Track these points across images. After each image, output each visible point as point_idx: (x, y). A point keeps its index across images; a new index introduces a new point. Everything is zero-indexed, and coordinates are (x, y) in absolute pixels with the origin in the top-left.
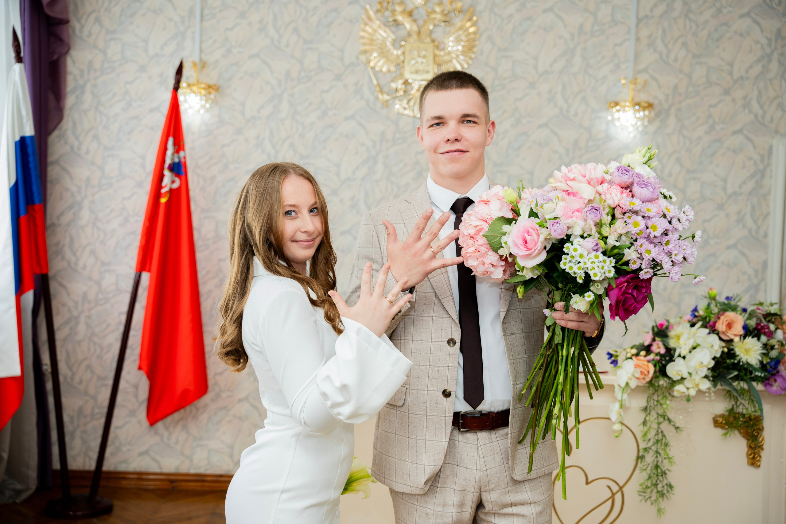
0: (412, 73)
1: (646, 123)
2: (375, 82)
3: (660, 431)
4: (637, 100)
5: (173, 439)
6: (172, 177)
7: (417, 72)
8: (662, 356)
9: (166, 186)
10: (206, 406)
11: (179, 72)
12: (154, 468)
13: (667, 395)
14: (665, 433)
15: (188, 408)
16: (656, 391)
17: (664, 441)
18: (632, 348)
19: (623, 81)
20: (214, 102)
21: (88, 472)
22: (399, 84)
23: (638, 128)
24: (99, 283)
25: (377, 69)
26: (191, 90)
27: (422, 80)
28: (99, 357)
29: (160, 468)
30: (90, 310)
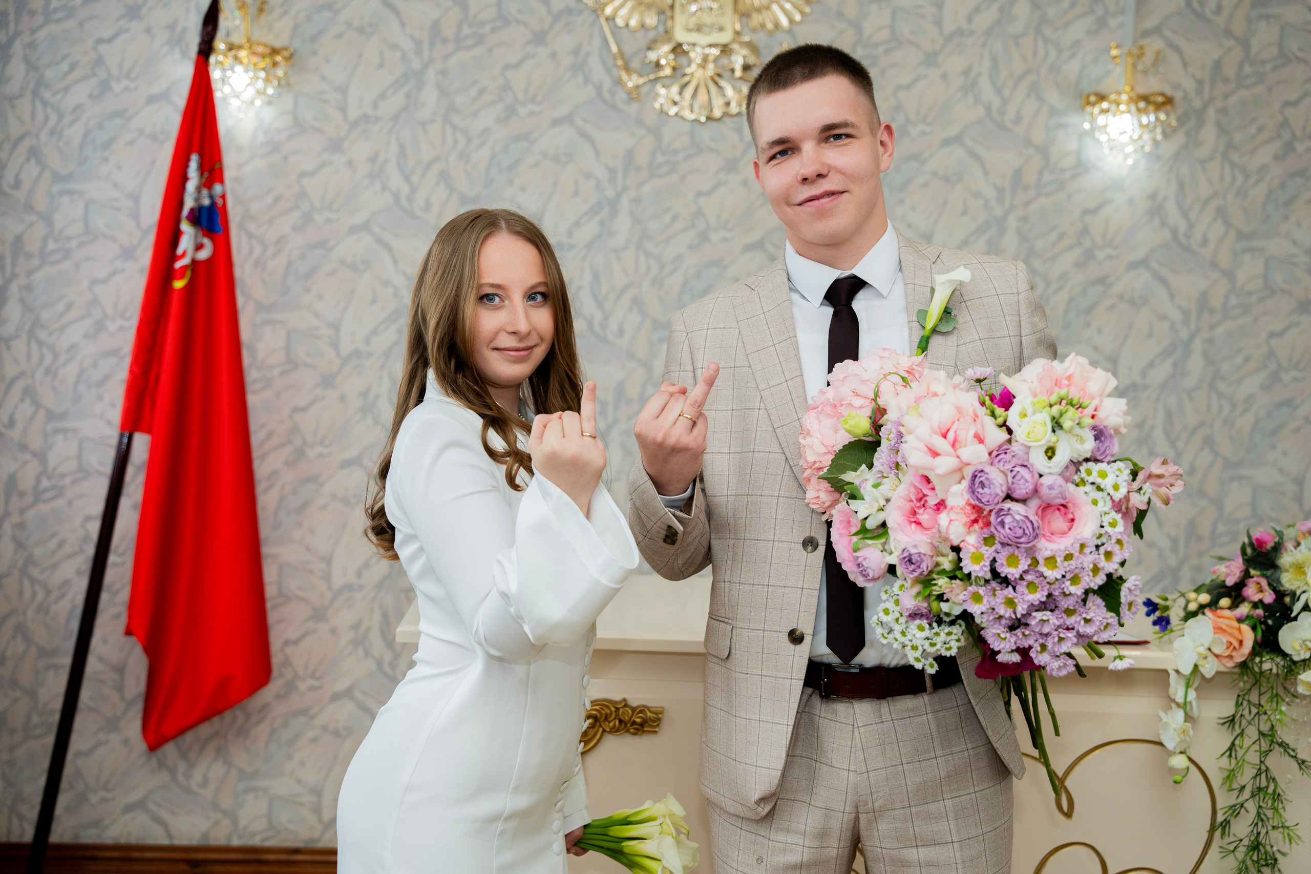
0: (689, 30)
1: (1159, 137)
2: (614, 49)
3: (1263, 768)
4: (1142, 90)
5: (198, 775)
6: (196, 236)
7: (699, 28)
8: (1266, 607)
9: (184, 254)
10: (265, 708)
11: (211, 19)
12: (157, 837)
13: (1281, 692)
14: (1274, 772)
15: (228, 715)
16: (1257, 682)
17: (1270, 790)
18: (1198, 590)
19: (1114, 52)
20: (284, 85)
21: (19, 846)
22: (662, 53)
23: (1143, 147)
24: (41, 457)
25: (620, 22)
26: (236, 58)
27: (711, 46)
28: (43, 609)
29: (170, 836)
30: (22, 512)
